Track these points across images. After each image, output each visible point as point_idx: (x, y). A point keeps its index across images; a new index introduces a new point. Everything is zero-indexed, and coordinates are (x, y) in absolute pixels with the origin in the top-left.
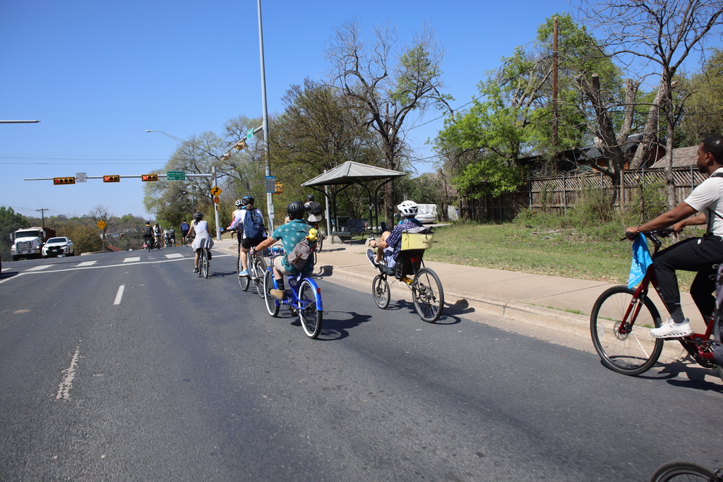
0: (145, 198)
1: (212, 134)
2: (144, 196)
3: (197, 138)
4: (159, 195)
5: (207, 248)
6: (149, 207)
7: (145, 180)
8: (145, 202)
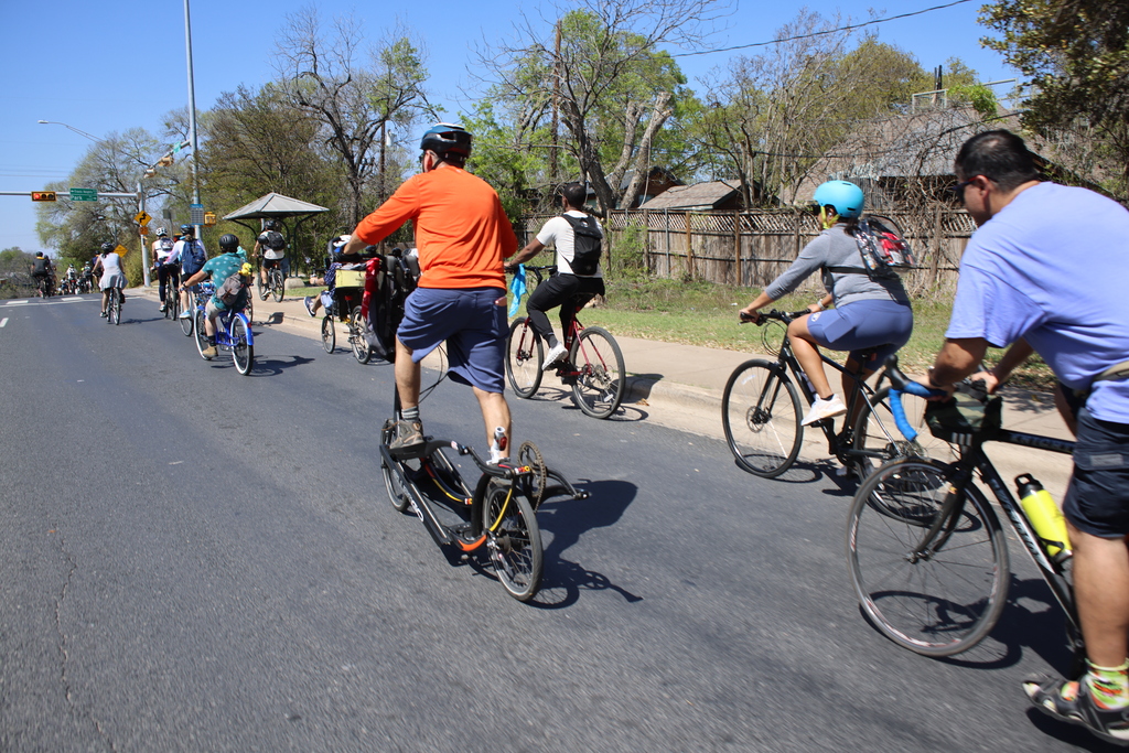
0: (39, 224)
1: (143, 131)
2: (37, 221)
3: (120, 137)
4: (61, 219)
5: (118, 288)
6: (45, 238)
7: (37, 200)
8: (39, 230)
